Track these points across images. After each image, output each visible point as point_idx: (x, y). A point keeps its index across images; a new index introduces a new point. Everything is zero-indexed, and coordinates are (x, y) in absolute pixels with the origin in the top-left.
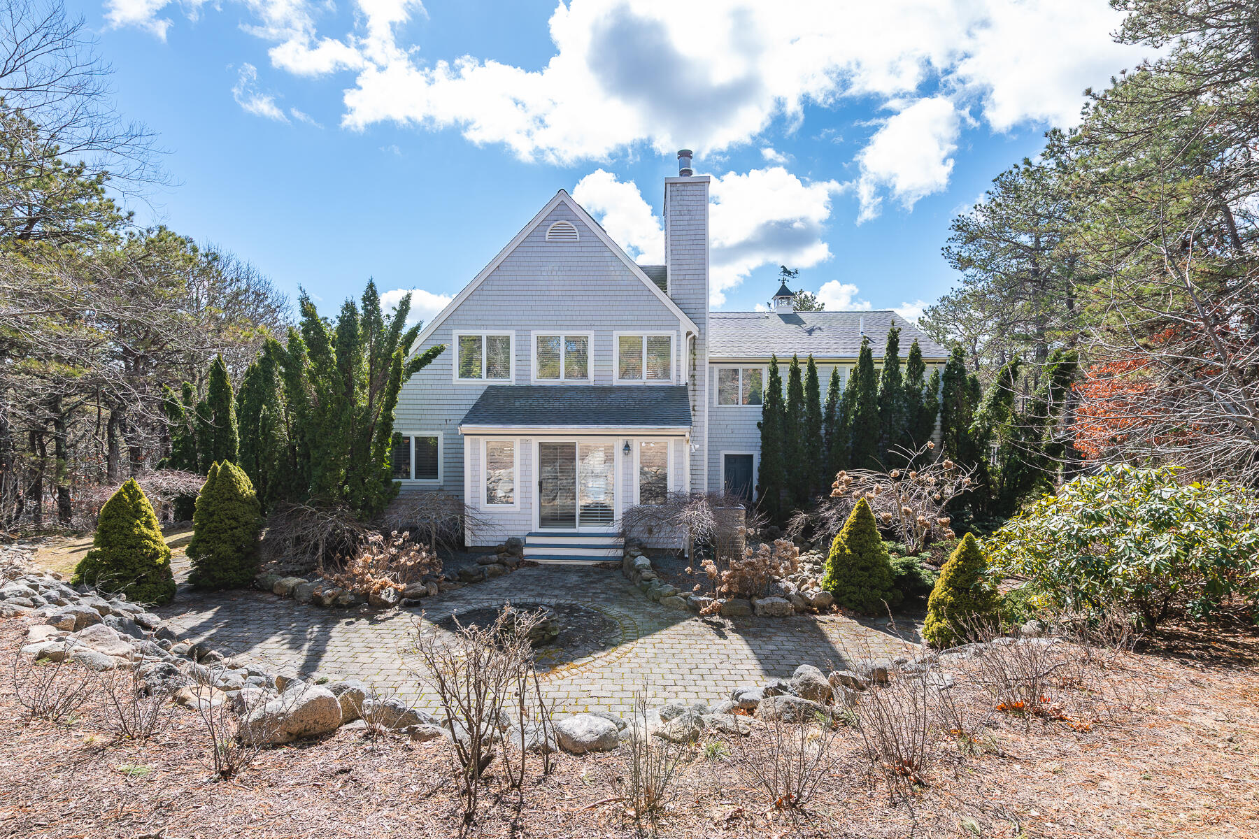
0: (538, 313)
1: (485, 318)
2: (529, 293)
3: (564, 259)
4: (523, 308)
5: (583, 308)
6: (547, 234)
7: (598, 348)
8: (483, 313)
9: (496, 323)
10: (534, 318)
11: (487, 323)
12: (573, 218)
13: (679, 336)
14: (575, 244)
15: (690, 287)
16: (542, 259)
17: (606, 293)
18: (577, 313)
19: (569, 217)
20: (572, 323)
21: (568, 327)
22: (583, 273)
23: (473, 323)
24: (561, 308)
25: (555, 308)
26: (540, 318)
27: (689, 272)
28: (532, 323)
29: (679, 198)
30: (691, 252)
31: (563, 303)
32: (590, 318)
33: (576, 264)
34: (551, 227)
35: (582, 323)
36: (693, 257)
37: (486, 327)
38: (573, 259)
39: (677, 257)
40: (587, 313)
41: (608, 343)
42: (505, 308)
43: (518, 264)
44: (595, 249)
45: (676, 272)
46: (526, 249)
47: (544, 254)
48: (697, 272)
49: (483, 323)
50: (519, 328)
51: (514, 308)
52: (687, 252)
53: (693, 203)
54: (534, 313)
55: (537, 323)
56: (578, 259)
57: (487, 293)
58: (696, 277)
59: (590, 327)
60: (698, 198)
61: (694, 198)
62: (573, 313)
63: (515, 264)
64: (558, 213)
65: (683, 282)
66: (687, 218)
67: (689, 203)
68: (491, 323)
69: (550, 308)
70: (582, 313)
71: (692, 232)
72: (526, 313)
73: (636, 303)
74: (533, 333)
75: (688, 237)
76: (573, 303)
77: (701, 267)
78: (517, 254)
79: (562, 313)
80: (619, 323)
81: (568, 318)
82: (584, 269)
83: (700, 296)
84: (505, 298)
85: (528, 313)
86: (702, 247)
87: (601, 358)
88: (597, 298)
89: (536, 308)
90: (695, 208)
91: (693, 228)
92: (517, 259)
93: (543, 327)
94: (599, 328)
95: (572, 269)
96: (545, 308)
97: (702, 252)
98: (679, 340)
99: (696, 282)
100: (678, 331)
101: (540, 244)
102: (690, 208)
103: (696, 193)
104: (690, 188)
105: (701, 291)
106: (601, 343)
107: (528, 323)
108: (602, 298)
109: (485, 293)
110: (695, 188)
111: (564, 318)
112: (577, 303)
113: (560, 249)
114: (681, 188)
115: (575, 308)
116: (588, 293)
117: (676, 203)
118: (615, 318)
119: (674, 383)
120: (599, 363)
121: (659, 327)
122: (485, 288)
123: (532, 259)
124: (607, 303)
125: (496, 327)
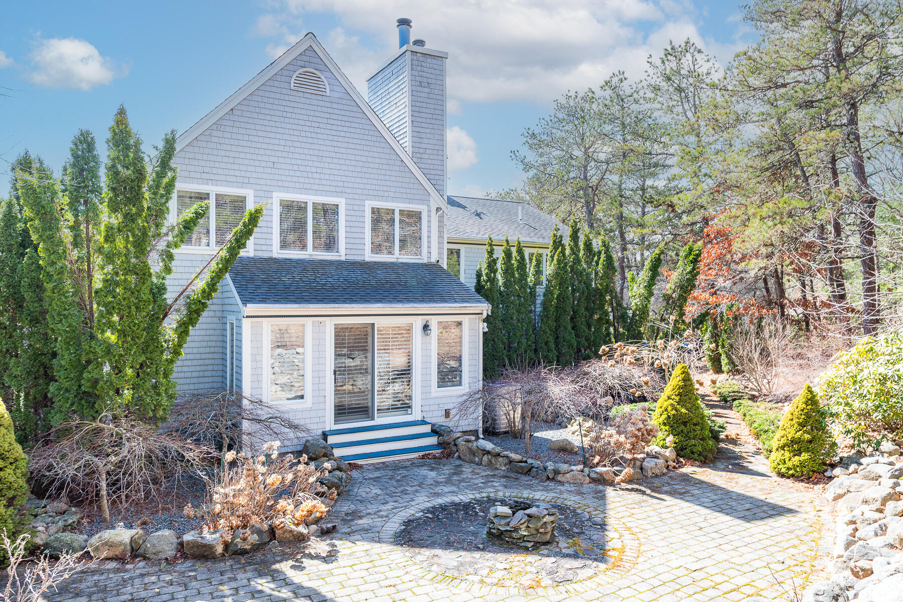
0: (281, 172)
1: (215, 171)
2: (271, 147)
3: (312, 113)
4: (263, 164)
5: (334, 172)
6: (293, 81)
7: (349, 218)
8: (212, 164)
9: (229, 179)
10: (276, 177)
11: (217, 177)
12: (323, 68)
13: (429, 211)
14: (324, 99)
15: (429, 162)
16: (287, 109)
17: (358, 158)
18: (327, 177)
19: (318, 66)
20: (321, 188)
21: (317, 192)
22: (334, 133)
23: (198, 175)
24: (308, 169)
25: (301, 168)
26: (284, 178)
27: (429, 146)
28: (275, 183)
29: (419, 68)
30: (431, 126)
31: (310, 163)
32: (341, 184)
33: (325, 121)
34: (296, 74)
35: (332, 189)
36: (433, 131)
37: (215, 182)
38: (322, 115)
39: (418, 129)
40: (337, 178)
41: (359, 214)
42: (240, 161)
43: (257, 110)
44: (346, 108)
45: (417, 145)
46: (268, 94)
47: (289, 104)
48: (436, 147)
49: (212, 177)
50: (258, 187)
51: (252, 163)
52: (426, 125)
53: (432, 76)
54: (276, 171)
55: (280, 184)
56: (327, 116)
57: (216, 140)
58: (435, 152)
59: (340, 194)
60: (437, 72)
61: (433, 71)
62: (322, 176)
63: (253, 109)
64: (305, 58)
65: (424, 156)
66: (427, 90)
67: (428, 75)
68: (223, 178)
69: (295, 168)
70: (332, 178)
71: (431, 106)
72: (267, 170)
73: (388, 173)
74: (275, 195)
75: (428, 111)
76: (322, 165)
77: (440, 143)
78: (255, 98)
79: (310, 175)
80: (371, 192)
81: (317, 181)
82: (335, 127)
83: (439, 173)
84: (240, 149)
85: (268, 171)
86: (441, 122)
87: (353, 230)
88: (348, 162)
89: (279, 166)
90: (434, 81)
91: (432, 101)
92: (255, 104)
93: (286, 189)
94: (350, 196)
95: (321, 126)
96: (290, 167)
97: (441, 127)
98: (429, 216)
99: (435, 157)
100: (429, 206)
101: (284, 91)
102: (430, 81)
103: (435, 66)
104: (429, 60)
105: (440, 168)
106: (352, 213)
107: (269, 182)
108: (354, 163)
109: (213, 139)
110: (434, 61)
111: (312, 181)
112: (326, 165)
113: (308, 101)
114: (421, 59)
115: (325, 171)
116: (339, 156)
117: (416, 73)
118: (368, 187)
119: (425, 261)
120: (350, 235)
121: (411, 201)
122: (215, 133)
123: (275, 107)
124: (359, 169)
125: (228, 183)
